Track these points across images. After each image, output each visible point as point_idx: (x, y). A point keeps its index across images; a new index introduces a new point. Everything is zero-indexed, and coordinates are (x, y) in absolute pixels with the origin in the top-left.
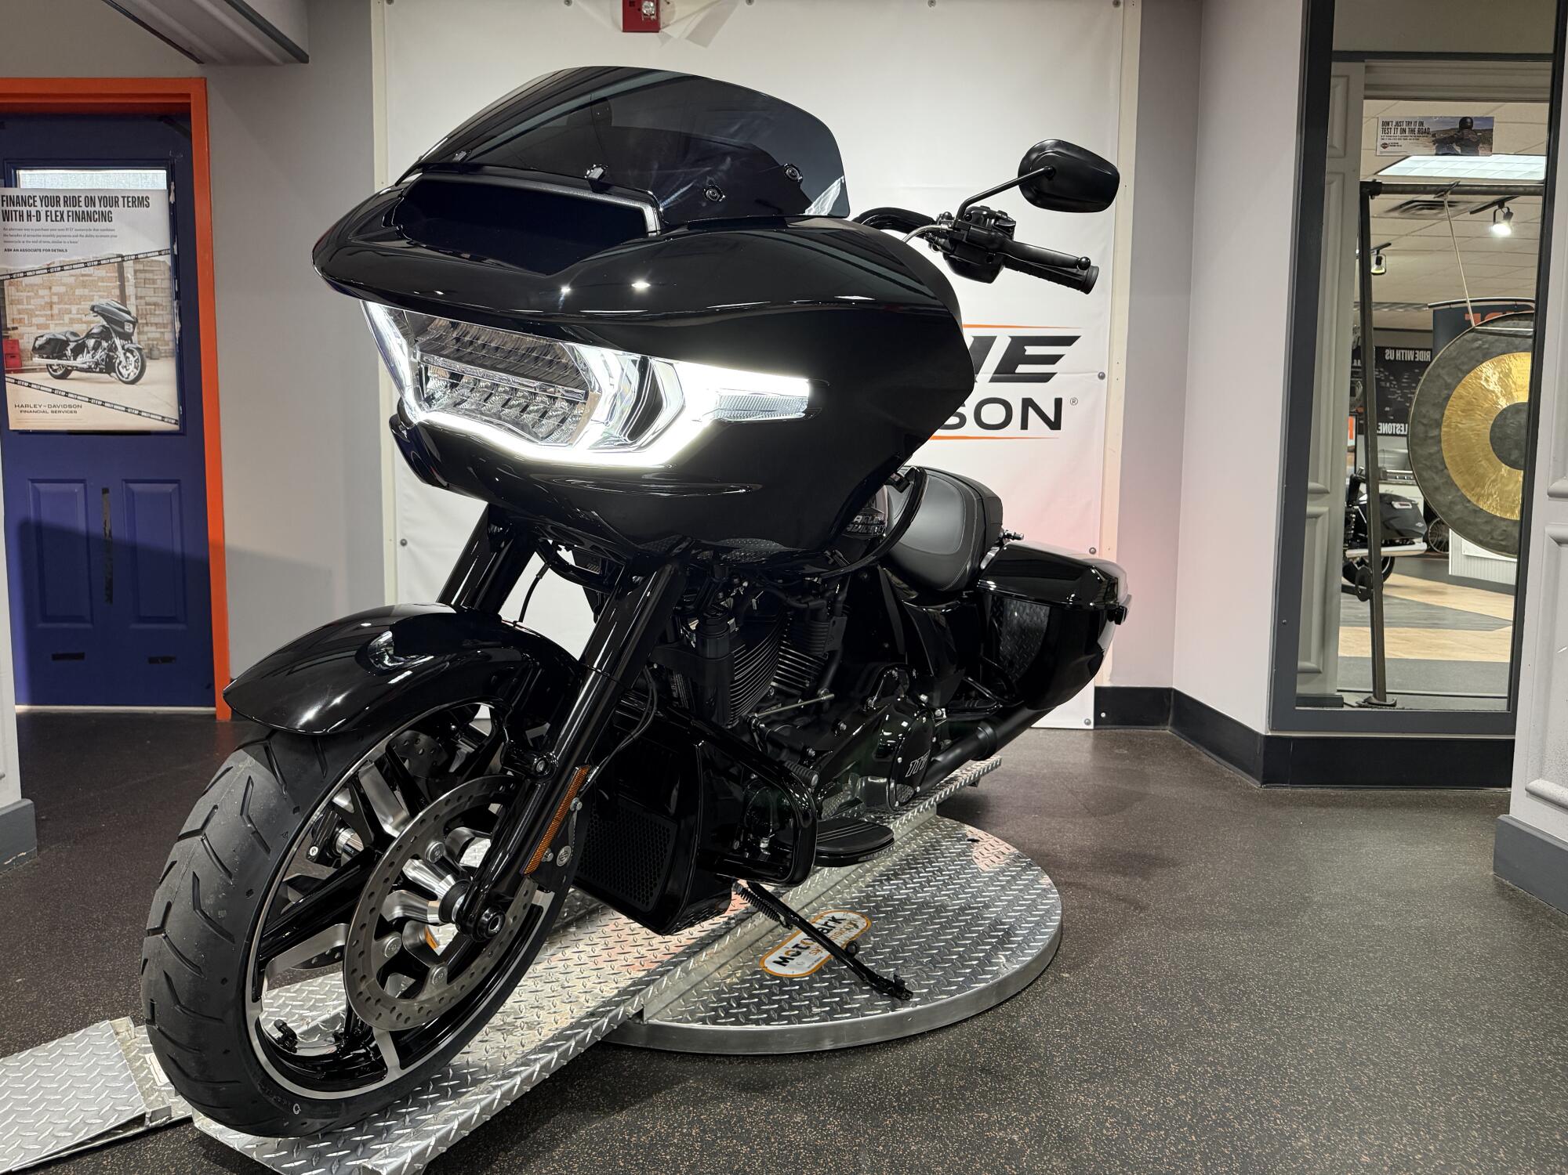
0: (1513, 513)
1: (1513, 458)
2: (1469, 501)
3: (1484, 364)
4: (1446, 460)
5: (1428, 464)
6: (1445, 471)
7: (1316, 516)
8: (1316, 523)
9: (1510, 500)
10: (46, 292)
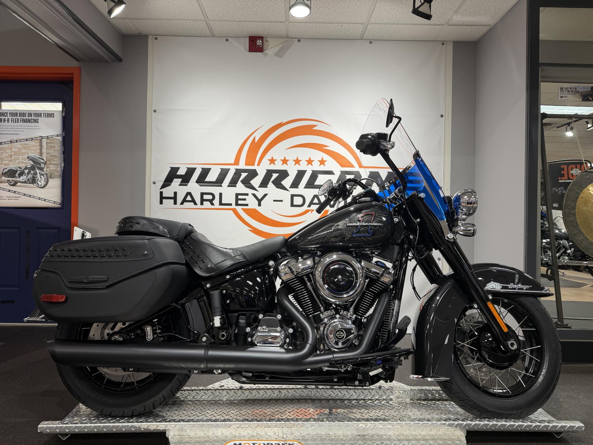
2: (588, 239)
3: (591, 185)
4: (578, 223)
5: (571, 224)
6: (578, 227)
10: (10, 151)
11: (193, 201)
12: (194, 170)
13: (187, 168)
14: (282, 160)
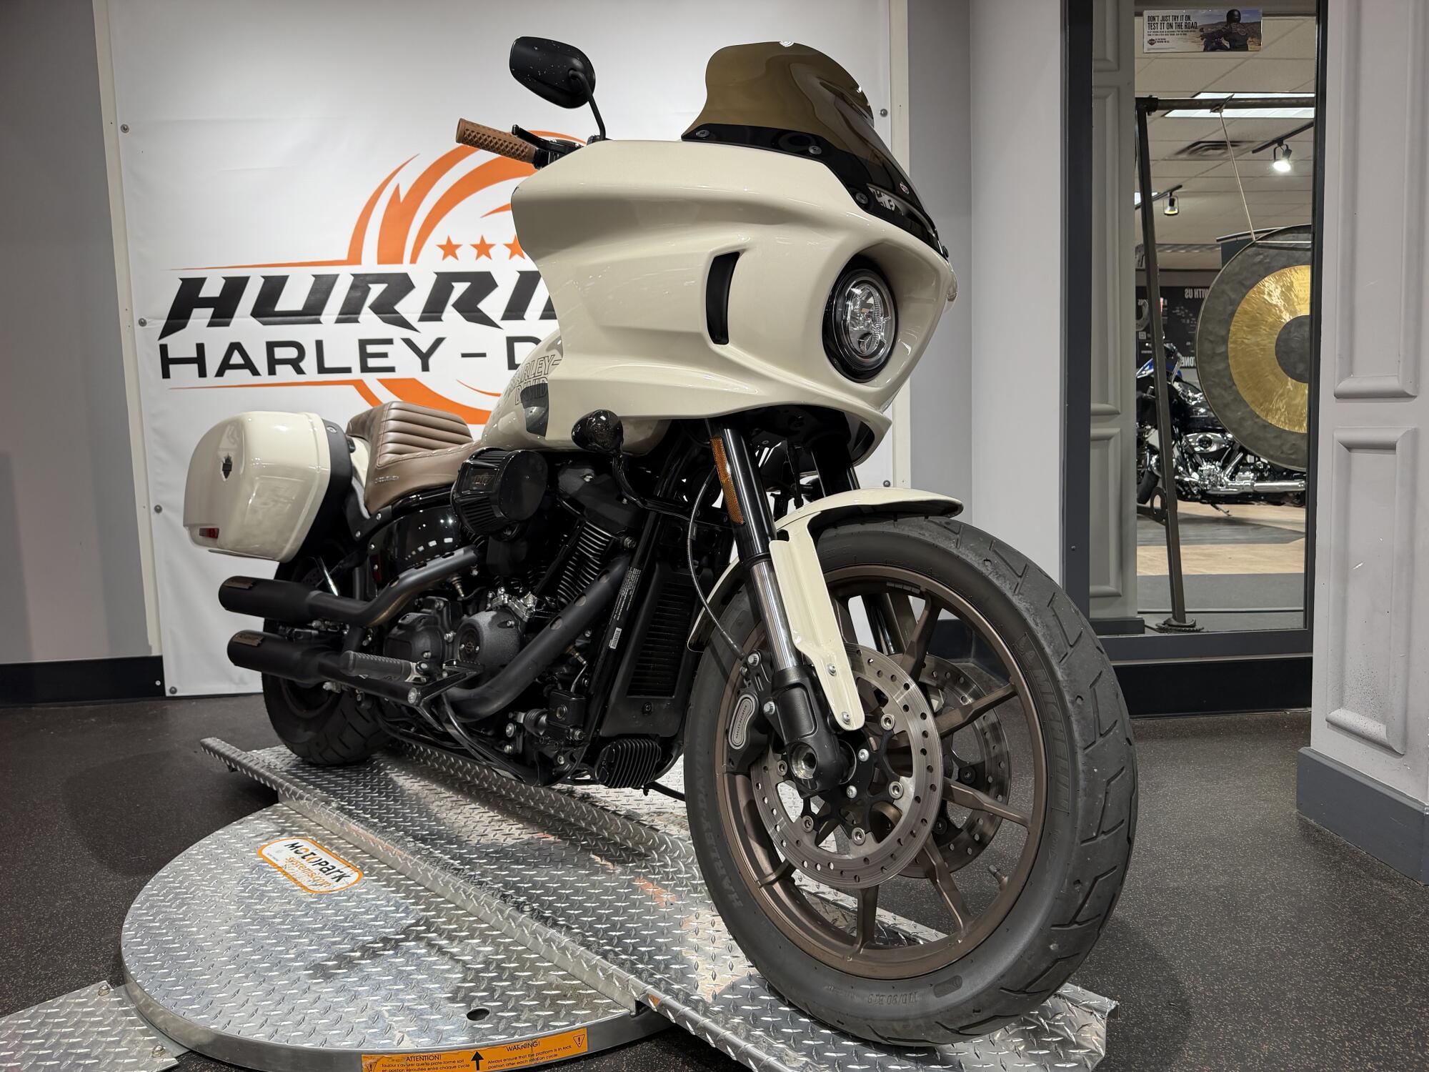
0: (1301, 426)
1: (1298, 372)
2: (1258, 417)
3: (1266, 279)
4: (1235, 377)
5: (1217, 381)
6: (1234, 387)
7: (1107, 438)
8: (1107, 445)
9: (1298, 413)
11: (249, 365)
12: (246, 279)
13: (224, 278)
14: (475, 246)
